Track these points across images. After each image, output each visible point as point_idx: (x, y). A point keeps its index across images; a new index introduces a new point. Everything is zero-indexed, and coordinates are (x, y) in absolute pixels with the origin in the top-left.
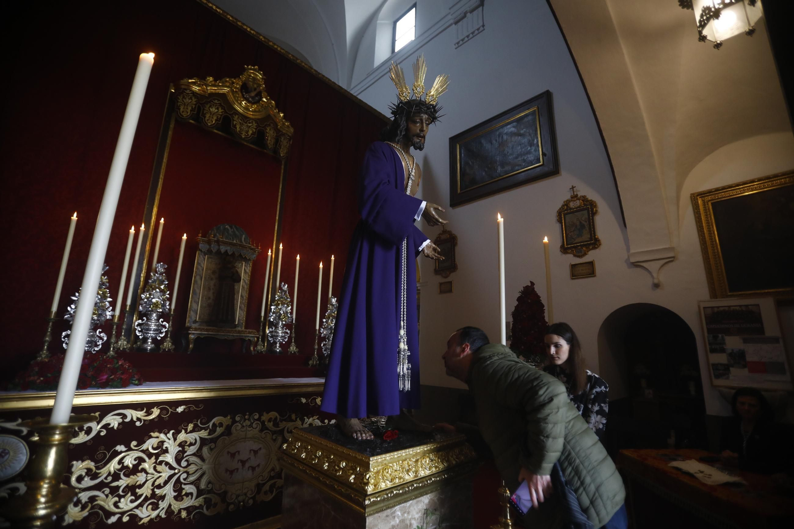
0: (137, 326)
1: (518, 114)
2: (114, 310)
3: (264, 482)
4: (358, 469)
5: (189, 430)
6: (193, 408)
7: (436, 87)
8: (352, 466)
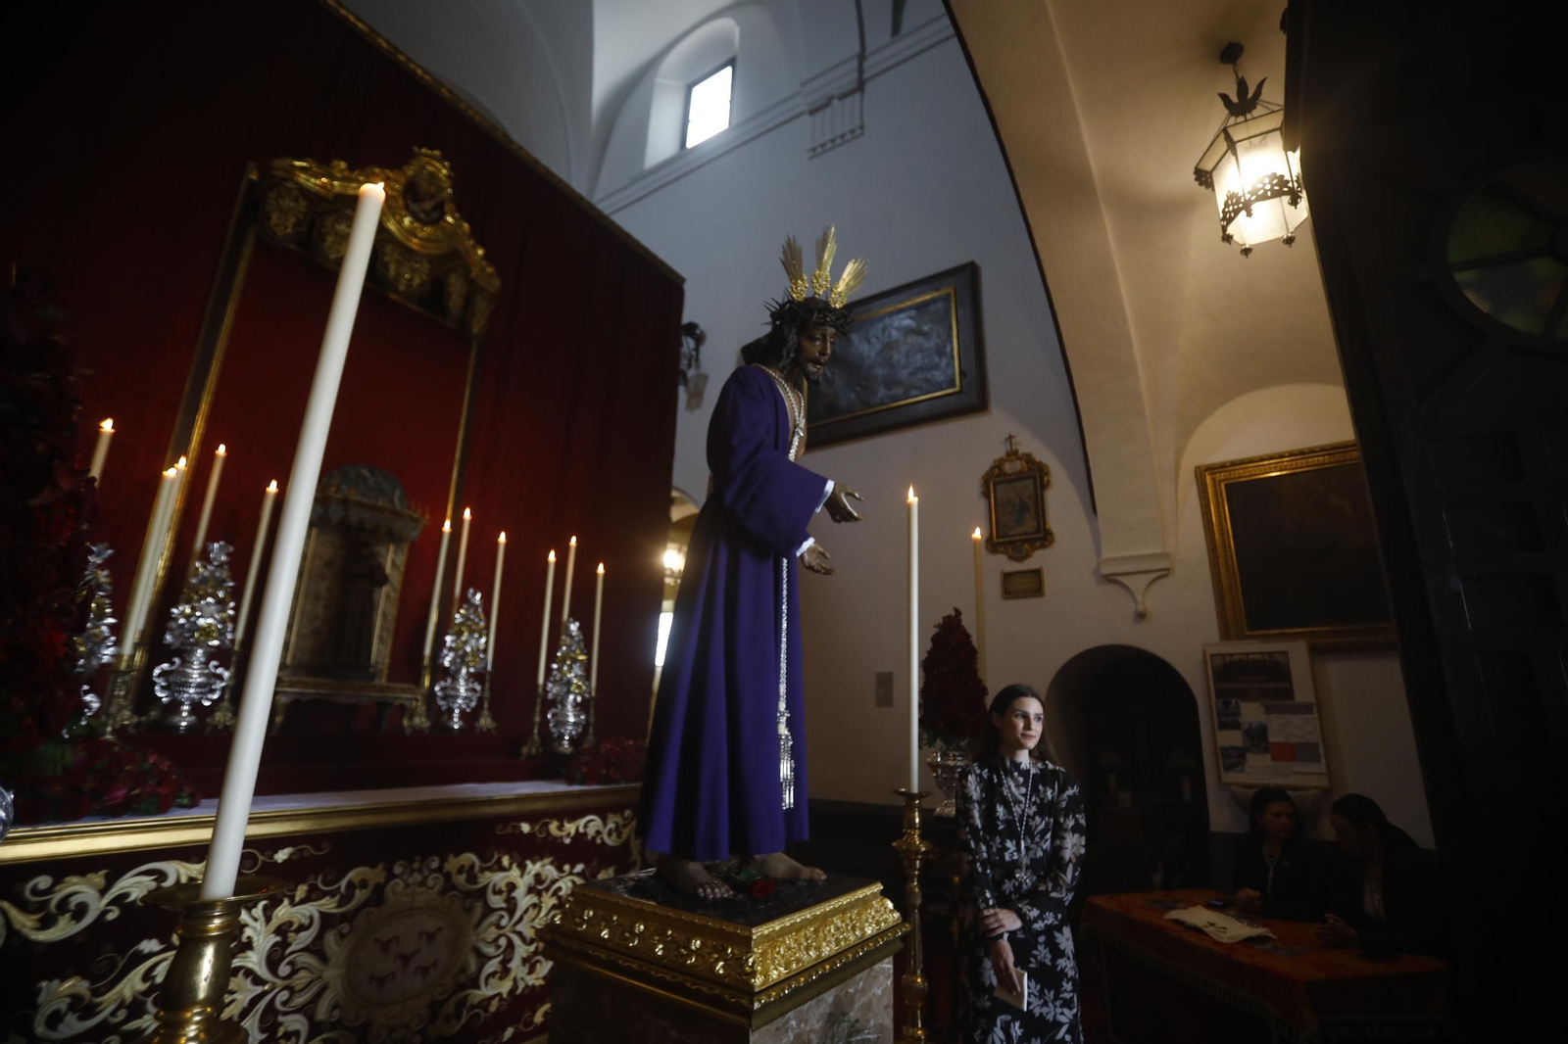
0: (160, 675)
1: (919, 294)
2: (118, 643)
3: (444, 997)
4: (730, 951)
5: (297, 899)
6: (309, 850)
7: (847, 280)
8: (714, 947)
